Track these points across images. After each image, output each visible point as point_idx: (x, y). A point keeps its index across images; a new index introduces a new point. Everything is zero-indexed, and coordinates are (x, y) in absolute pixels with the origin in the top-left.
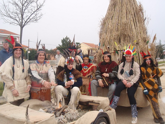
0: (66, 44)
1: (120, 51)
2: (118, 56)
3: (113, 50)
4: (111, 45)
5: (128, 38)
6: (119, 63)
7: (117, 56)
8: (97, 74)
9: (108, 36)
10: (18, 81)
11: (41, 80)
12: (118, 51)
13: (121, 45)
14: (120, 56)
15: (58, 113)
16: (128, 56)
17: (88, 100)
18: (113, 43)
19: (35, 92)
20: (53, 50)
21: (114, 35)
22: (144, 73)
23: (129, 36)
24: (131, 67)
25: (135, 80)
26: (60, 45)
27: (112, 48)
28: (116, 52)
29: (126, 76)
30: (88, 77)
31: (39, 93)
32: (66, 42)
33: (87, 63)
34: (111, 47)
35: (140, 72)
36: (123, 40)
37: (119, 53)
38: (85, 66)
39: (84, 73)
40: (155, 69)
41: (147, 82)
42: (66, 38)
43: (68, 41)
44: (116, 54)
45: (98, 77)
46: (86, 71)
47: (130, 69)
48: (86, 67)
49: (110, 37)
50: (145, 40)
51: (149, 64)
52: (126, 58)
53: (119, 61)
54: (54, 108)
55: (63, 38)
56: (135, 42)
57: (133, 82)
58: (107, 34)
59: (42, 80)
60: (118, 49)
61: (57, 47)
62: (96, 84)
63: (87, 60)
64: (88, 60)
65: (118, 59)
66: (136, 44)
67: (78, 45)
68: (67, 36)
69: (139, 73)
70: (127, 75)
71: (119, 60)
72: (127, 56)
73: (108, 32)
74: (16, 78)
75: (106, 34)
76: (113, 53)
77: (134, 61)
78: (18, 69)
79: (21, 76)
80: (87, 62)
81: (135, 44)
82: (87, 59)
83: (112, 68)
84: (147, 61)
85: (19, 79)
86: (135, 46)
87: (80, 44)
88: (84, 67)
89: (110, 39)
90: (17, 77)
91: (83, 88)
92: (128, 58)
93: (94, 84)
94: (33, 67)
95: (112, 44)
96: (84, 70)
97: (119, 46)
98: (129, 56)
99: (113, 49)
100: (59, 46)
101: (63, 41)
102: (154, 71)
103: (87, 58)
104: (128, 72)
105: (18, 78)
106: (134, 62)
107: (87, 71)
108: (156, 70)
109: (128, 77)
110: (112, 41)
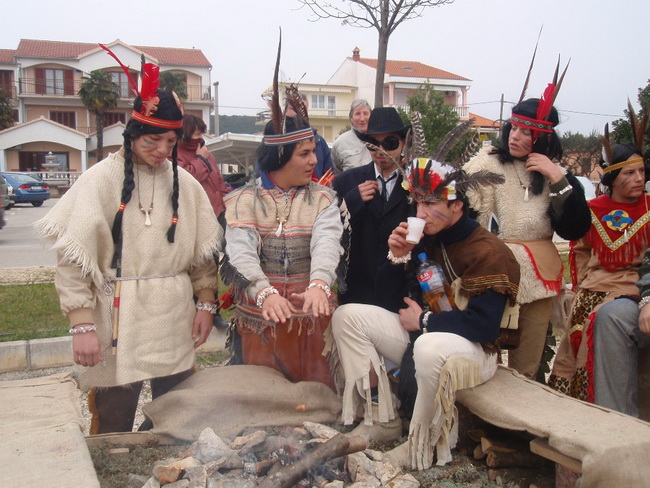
10: (142, 282)
11: (254, 285)
15: (275, 478)
17: (524, 425)
19: (254, 330)
31: (274, 335)
38: (613, 213)
39: (606, 249)
46: (620, 242)
48: (617, 219)
54: (310, 436)
59: (258, 284)
74: (132, 269)
78: (148, 222)
79: (155, 257)
85: (147, 275)
88: (610, 218)
90: (137, 265)
93: (617, 326)
94: (239, 209)
96: (606, 236)
105: (143, 268)
107: (626, 237)
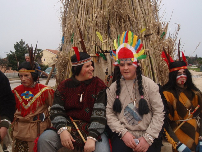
0: (21, 50)
1: (109, 54)
2: (105, 64)
3: (94, 52)
4: (89, 41)
5: (128, 23)
6: (108, 81)
7: (103, 65)
8: (56, 112)
9: (80, 20)
12: (105, 54)
13: (111, 38)
14: (110, 65)
16: (126, 62)
18: (94, 35)
20: (2, 59)
21: (95, 15)
22: (172, 106)
23: (129, 18)
24: (138, 93)
25: (154, 129)
26: (12, 52)
27: (91, 46)
28: (101, 54)
29: (129, 119)
30: (35, 118)
32: (21, 48)
33: (27, 85)
34: (89, 45)
35: (162, 104)
36: (116, 28)
37: (108, 57)
38: (25, 92)
40: (196, 97)
41: (180, 128)
42: (20, 42)
43: (24, 46)
44: (102, 59)
45: (56, 122)
47: (139, 99)
49: (86, 21)
50: (159, 30)
51: (182, 84)
52: (121, 68)
53: (107, 76)
55: (17, 42)
56: (143, 32)
57: (153, 137)
58: (80, 14)
60: (104, 49)
61: (7, 55)
62: (54, 144)
63: (26, 76)
64: (30, 76)
65: (105, 70)
66: (145, 36)
67: (40, 52)
68: (22, 40)
69: (160, 106)
70: (132, 117)
71: (107, 73)
72: (122, 62)
73: (81, 10)
75: (76, 17)
76: (93, 57)
77: (141, 74)
80: (26, 81)
81: (143, 36)
82: (27, 73)
83: (94, 96)
84: (179, 77)
86: (142, 40)
87: (42, 51)
89: (85, 26)
91: (22, 148)
92: (126, 67)
95: (90, 36)
96: (23, 103)
97: (106, 40)
98: (128, 62)
99: (93, 48)
100: (11, 54)
101: (17, 46)
102: (193, 102)
103: (26, 70)
104: (133, 106)
106: (143, 77)
108: (198, 97)
109: (136, 122)
110: (91, 31)
